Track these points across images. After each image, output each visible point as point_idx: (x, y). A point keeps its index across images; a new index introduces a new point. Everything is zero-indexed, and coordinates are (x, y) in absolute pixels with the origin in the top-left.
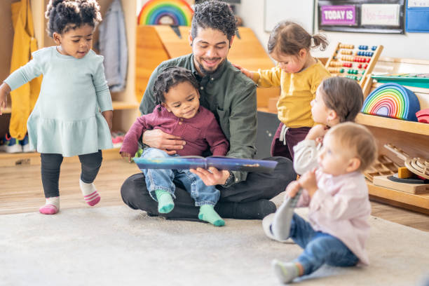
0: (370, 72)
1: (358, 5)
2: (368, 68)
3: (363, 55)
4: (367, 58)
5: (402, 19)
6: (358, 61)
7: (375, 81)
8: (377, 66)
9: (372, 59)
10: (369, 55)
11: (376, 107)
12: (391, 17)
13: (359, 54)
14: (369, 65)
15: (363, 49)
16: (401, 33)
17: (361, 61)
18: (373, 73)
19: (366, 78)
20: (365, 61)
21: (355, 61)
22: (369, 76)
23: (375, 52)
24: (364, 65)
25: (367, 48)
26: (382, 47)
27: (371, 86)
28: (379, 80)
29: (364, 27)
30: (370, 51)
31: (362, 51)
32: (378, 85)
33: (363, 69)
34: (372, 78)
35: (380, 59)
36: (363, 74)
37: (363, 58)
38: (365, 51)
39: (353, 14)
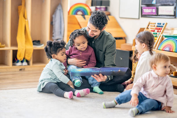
0: (162, 33)
1: (157, 7)
3: (159, 27)
4: (161, 28)
5: (175, 12)
6: (157, 29)
7: (164, 37)
8: (165, 31)
9: (163, 28)
10: (161, 27)
11: (164, 47)
12: (171, 11)
13: (158, 26)
14: (162, 30)
15: (159, 24)
16: (175, 18)
17: (158, 29)
18: (163, 34)
19: (160, 36)
20: (160, 29)
21: (156, 29)
22: (162, 35)
23: (164, 26)
24: (159, 30)
25: (161, 24)
26: (167, 24)
27: (162, 39)
28: (166, 37)
29: (159, 15)
30: (162, 25)
31: (159, 25)
32: (165, 39)
33: (159, 32)
34: (163, 36)
35: (166, 28)
36: (159, 34)
37: (159, 28)
38: (160, 25)
39: (155, 10)
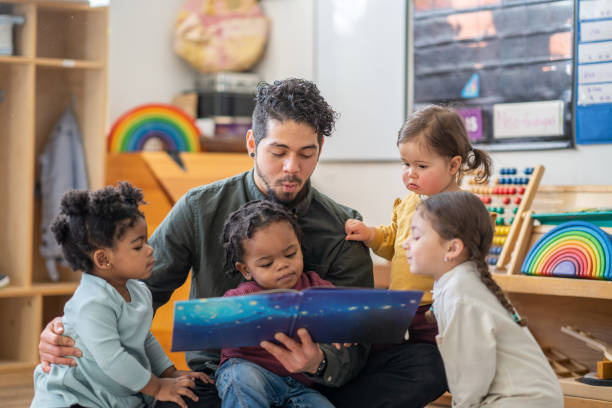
0: (526, 209)
1: (486, 108)
2: (523, 203)
3: (510, 182)
4: (518, 188)
5: (568, 125)
6: (503, 193)
7: (537, 223)
8: (537, 201)
9: (528, 188)
10: (521, 183)
11: (549, 263)
12: (549, 122)
13: (503, 182)
14: (525, 198)
15: (508, 173)
16: (568, 148)
17: (508, 193)
18: (532, 209)
19: (522, 220)
20: (514, 192)
21: (497, 193)
22: (527, 216)
23: (532, 178)
24: (513, 198)
25: (514, 172)
26: (542, 169)
27: (532, 231)
28: (544, 220)
29: (499, 141)
30: (521, 175)
31: (506, 177)
32: (546, 229)
33: (513, 205)
34: (533, 219)
35: (540, 189)
36: (515, 212)
37: (511, 187)
38: (512, 177)
39: (478, 122)
